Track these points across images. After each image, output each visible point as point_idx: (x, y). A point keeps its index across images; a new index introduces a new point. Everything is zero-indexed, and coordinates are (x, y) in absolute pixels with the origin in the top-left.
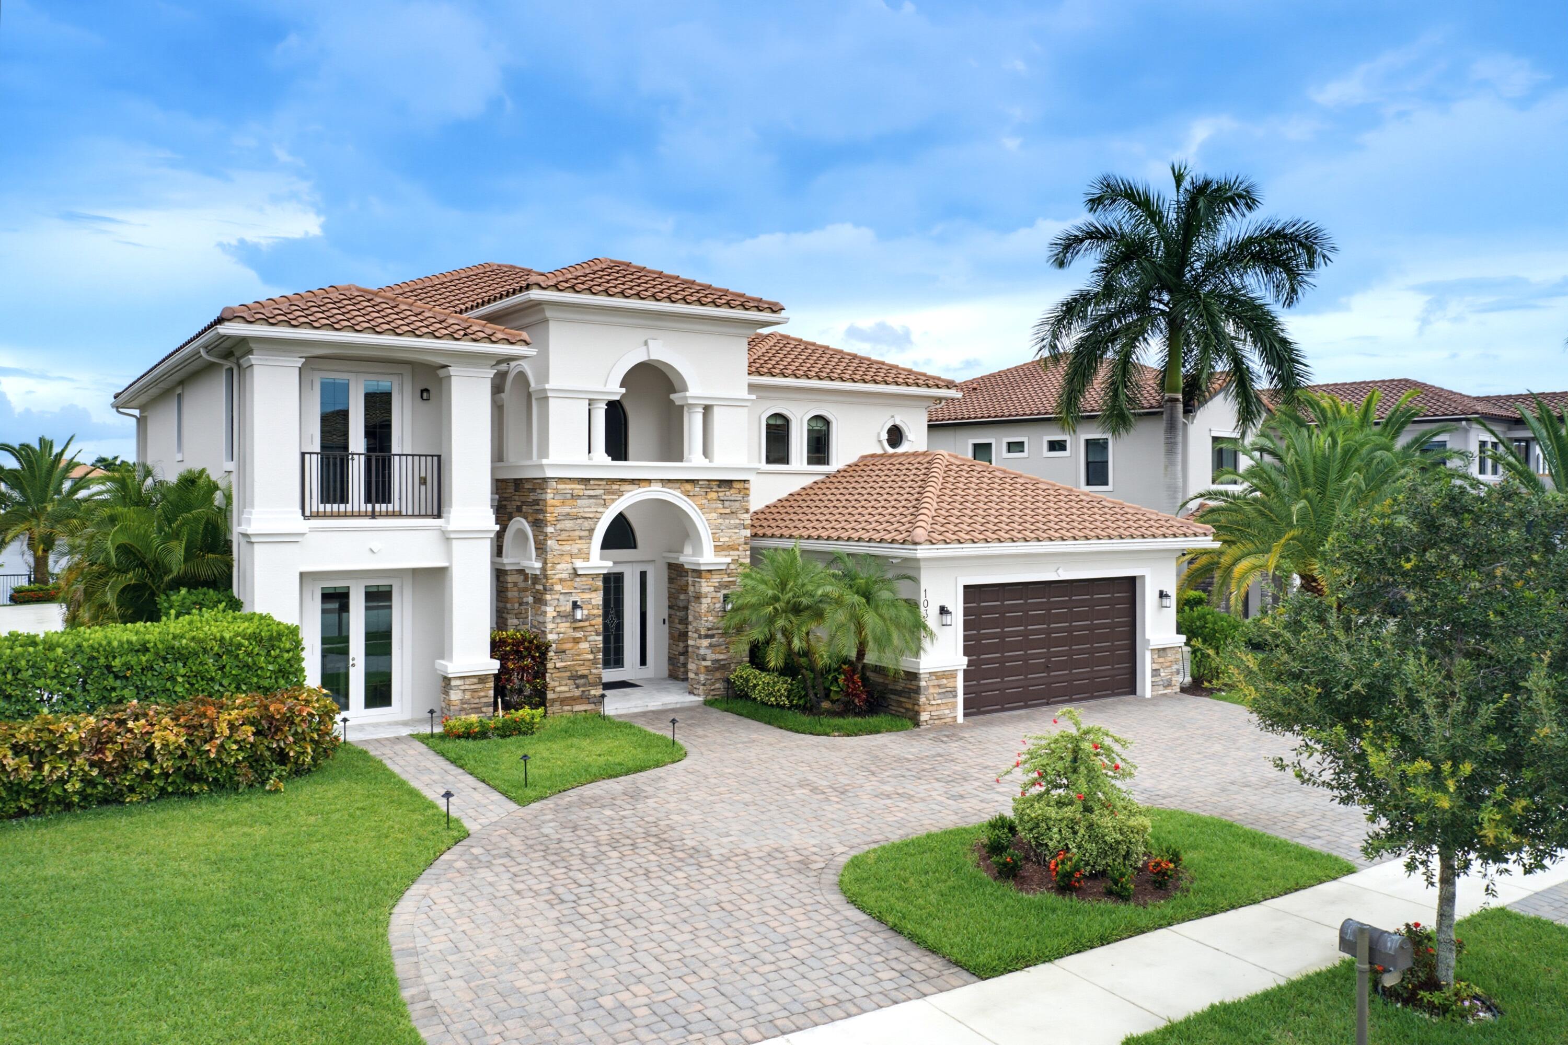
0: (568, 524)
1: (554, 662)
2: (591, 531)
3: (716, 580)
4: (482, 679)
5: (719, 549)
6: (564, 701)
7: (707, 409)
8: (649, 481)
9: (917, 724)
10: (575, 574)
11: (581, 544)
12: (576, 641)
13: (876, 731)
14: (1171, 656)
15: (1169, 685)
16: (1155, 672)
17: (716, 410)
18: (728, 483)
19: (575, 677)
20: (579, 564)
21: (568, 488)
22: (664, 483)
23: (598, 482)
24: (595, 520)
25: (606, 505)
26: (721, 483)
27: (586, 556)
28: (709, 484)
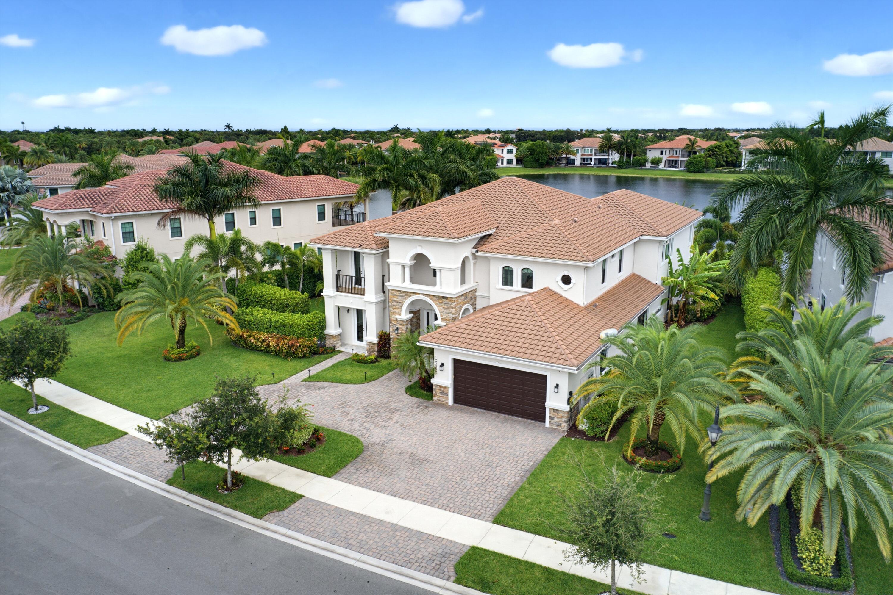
0: (395, 304)
2: (402, 307)
4: (374, 344)
5: (441, 319)
6: (393, 358)
7: (440, 271)
8: (419, 294)
9: (433, 399)
10: (397, 320)
11: (398, 310)
14: (560, 414)
15: (560, 425)
16: (551, 418)
18: (446, 298)
20: (397, 316)
21: (395, 292)
22: (424, 295)
23: (404, 292)
24: (403, 303)
25: (406, 299)
26: (443, 297)
27: (400, 315)
28: (439, 297)
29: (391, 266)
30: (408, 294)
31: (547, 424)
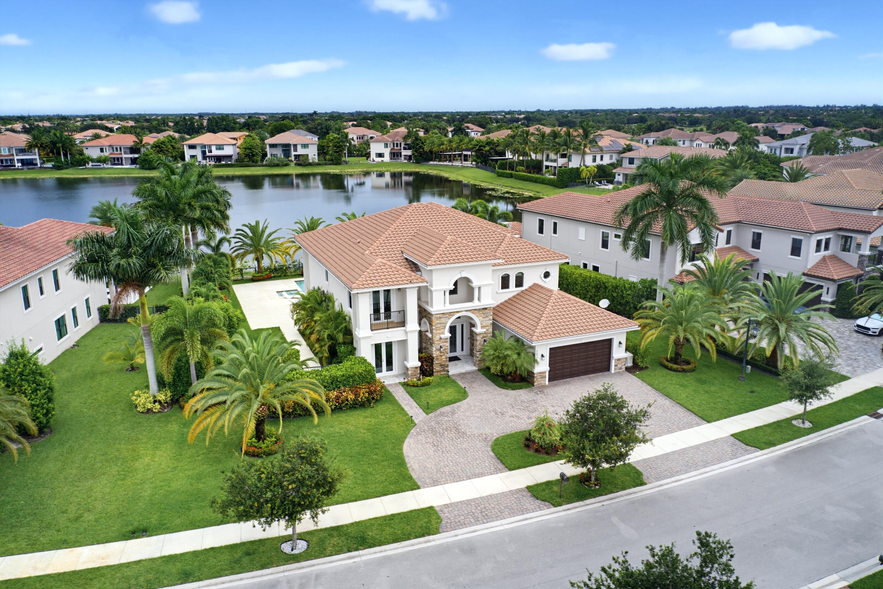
0: (439, 325)
1: (436, 362)
2: (445, 327)
3: (481, 336)
4: (416, 368)
5: (482, 327)
6: (438, 372)
7: (479, 288)
8: (462, 311)
9: (533, 386)
10: (441, 338)
11: (442, 330)
12: (441, 356)
13: (521, 388)
14: (622, 361)
15: (621, 368)
16: (616, 366)
17: (482, 289)
18: (486, 309)
19: (441, 365)
20: (442, 336)
21: (438, 316)
22: (466, 311)
23: (447, 313)
24: (446, 323)
25: (449, 319)
26: (483, 309)
27: (444, 333)
28: (480, 309)
29: (434, 294)
30: (451, 314)
31: (613, 370)
